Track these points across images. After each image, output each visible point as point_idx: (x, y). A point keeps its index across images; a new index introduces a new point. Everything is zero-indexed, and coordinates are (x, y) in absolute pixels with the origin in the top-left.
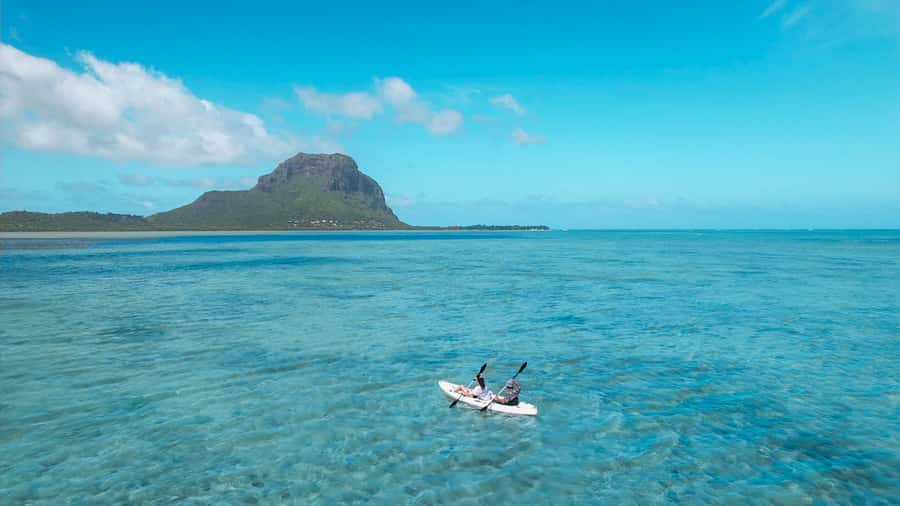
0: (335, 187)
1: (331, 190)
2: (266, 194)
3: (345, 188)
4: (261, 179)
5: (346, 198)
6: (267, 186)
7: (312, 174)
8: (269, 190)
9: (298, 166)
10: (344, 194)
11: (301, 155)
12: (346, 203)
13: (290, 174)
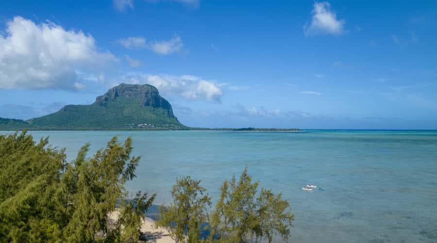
0: (147, 104)
1: (145, 105)
2: (103, 108)
3: (153, 105)
4: (99, 98)
5: (154, 110)
6: (104, 102)
7: (130, 95)
8: (105, 105)
9: (121, 91)
10: (153, 109)
11: (123, 85)
12: (154, 114)
13: (117, 95)
